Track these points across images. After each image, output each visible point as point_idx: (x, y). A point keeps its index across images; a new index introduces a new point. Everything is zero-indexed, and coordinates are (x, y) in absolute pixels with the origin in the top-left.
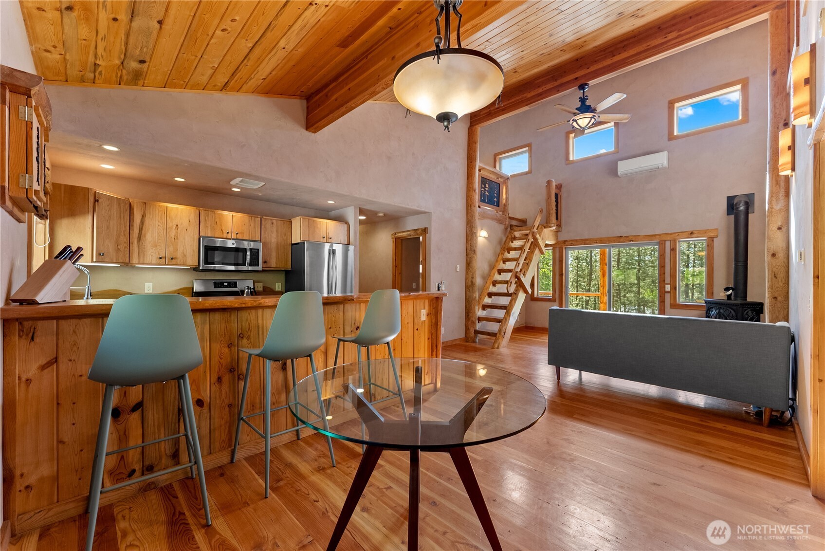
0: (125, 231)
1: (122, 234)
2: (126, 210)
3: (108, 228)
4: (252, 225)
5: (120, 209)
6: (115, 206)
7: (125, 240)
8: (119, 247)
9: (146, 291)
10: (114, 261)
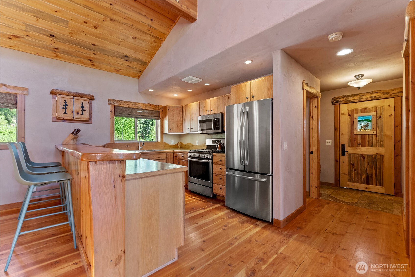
0: (180, 119)
1: (179, 120)
2: (181, 110)
3: (173, 119)
4: (219, 103)
5: (178, 111)
6: (176, 110)
7: (181, 123)
8: (178, 126)
9: (197, 144)
10: (176, 132)
